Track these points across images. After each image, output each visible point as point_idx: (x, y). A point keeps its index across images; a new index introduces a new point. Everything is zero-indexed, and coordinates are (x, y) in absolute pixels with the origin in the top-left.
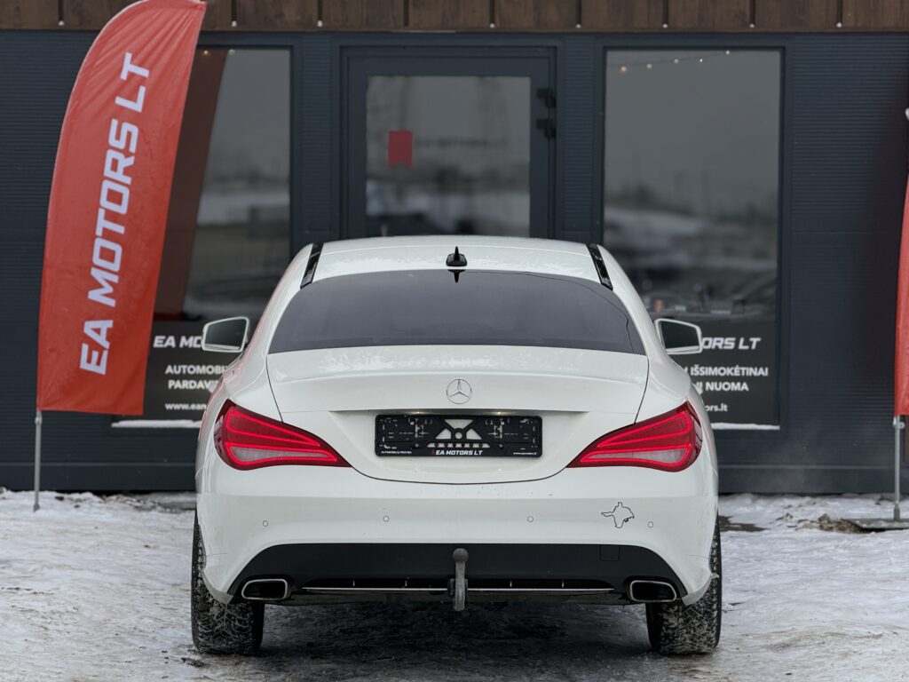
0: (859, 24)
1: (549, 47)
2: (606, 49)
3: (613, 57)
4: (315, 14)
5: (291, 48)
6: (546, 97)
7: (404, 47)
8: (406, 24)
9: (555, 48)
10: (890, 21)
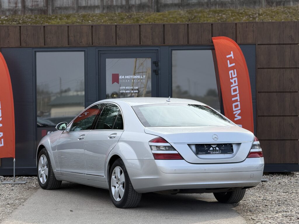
0: (242, 42)
1: (156, 50)
2: (172, 50)
3: (173, 52)
4: (91, 42)
5: (84, 51)
6: (155, 63)
7: (116, 50)
8: (116, 44)
9: (158, 50)
10: (250, 41)
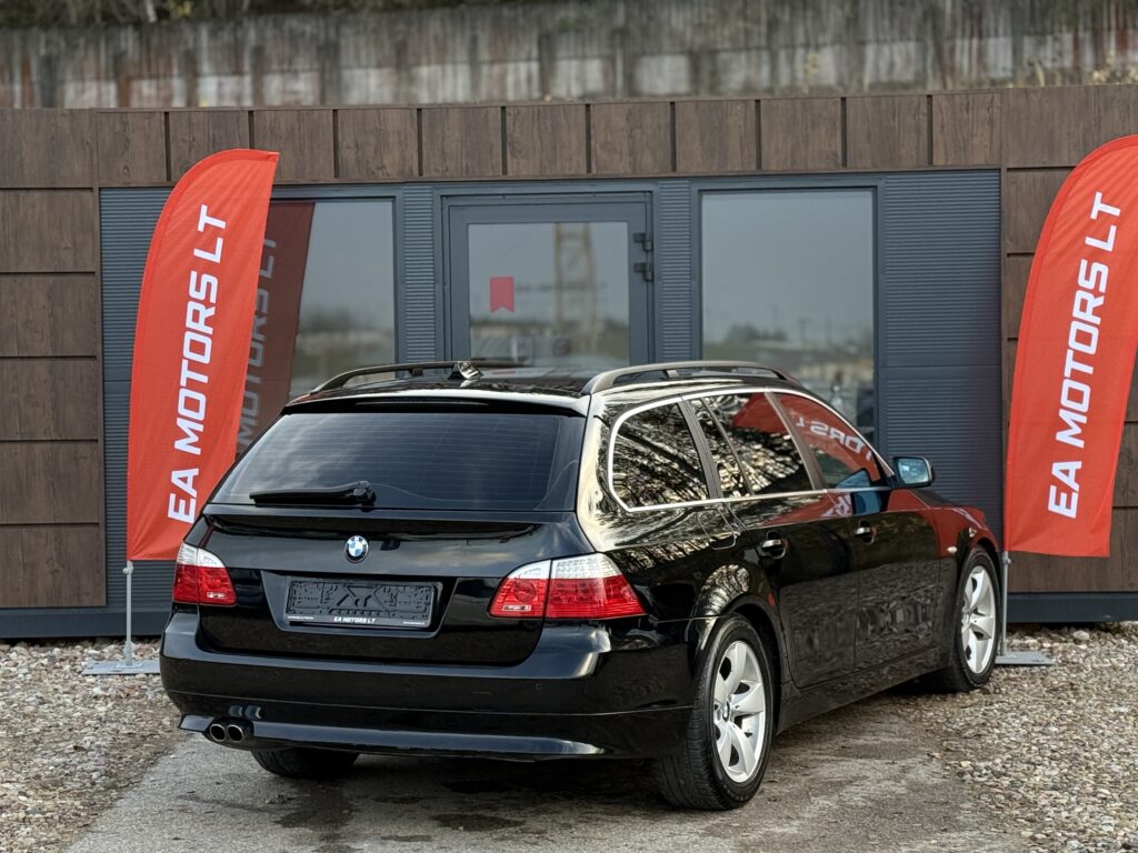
1: (644, 192)
2: (701, 192)
3: (707, 199)
4: (416, 165)
5: (392, 199)
6: (642, 241)
7: (503, 195)
8: (505, 172)
9: (651, 192)
